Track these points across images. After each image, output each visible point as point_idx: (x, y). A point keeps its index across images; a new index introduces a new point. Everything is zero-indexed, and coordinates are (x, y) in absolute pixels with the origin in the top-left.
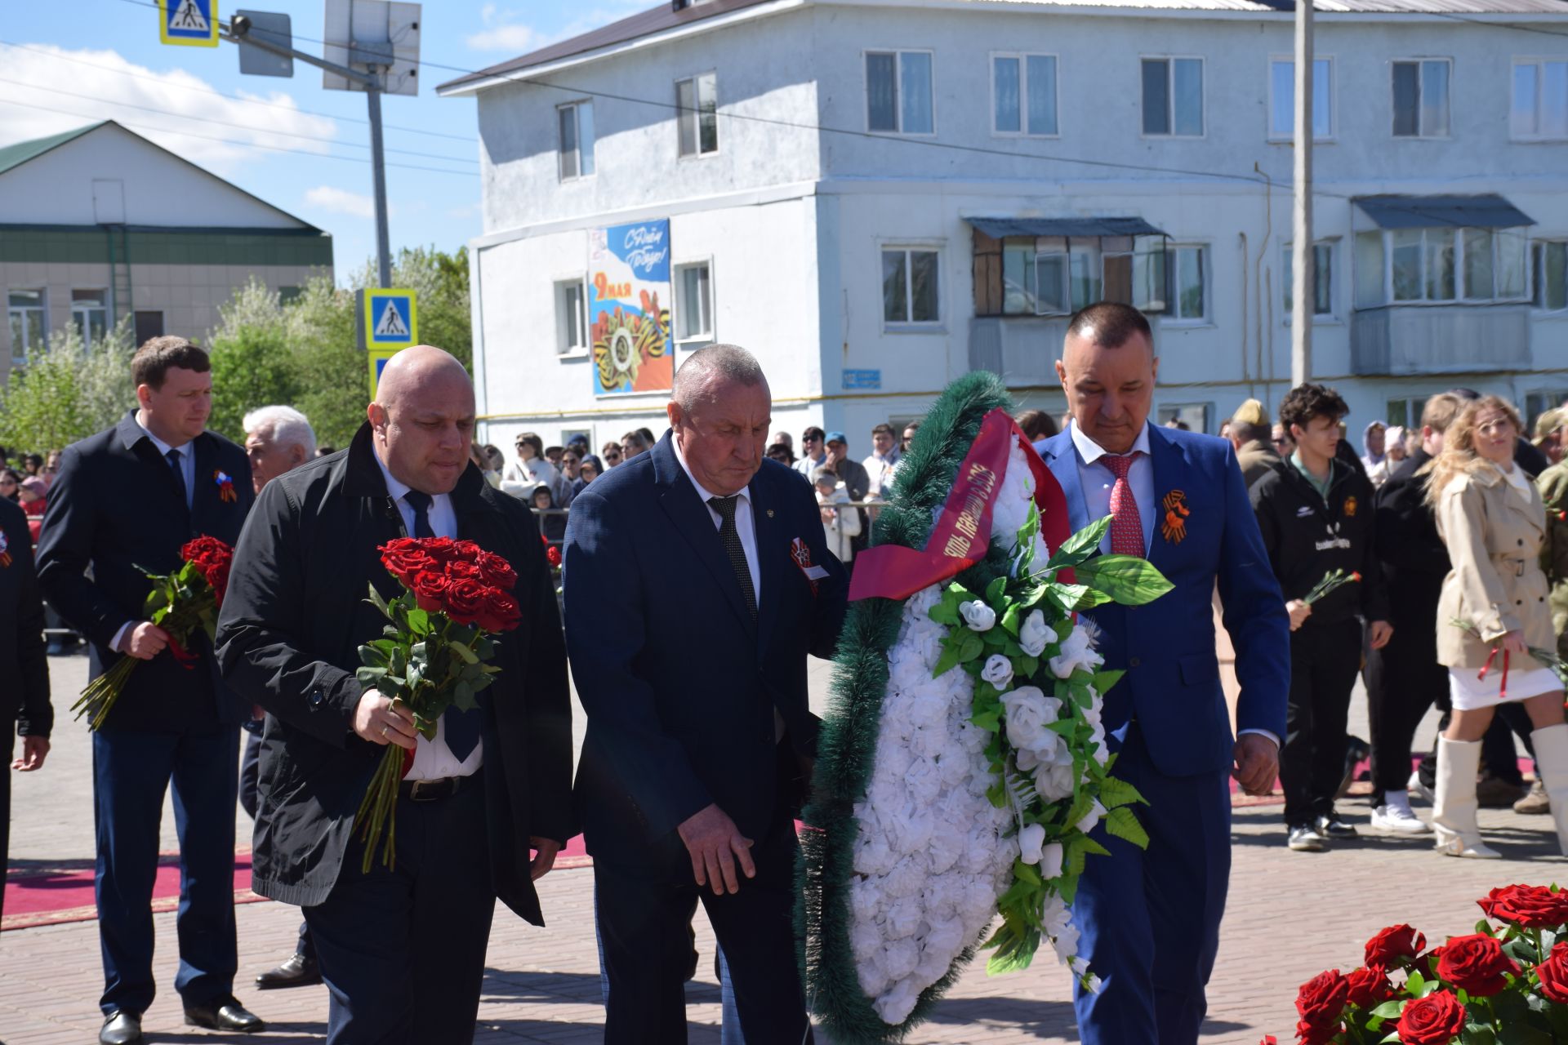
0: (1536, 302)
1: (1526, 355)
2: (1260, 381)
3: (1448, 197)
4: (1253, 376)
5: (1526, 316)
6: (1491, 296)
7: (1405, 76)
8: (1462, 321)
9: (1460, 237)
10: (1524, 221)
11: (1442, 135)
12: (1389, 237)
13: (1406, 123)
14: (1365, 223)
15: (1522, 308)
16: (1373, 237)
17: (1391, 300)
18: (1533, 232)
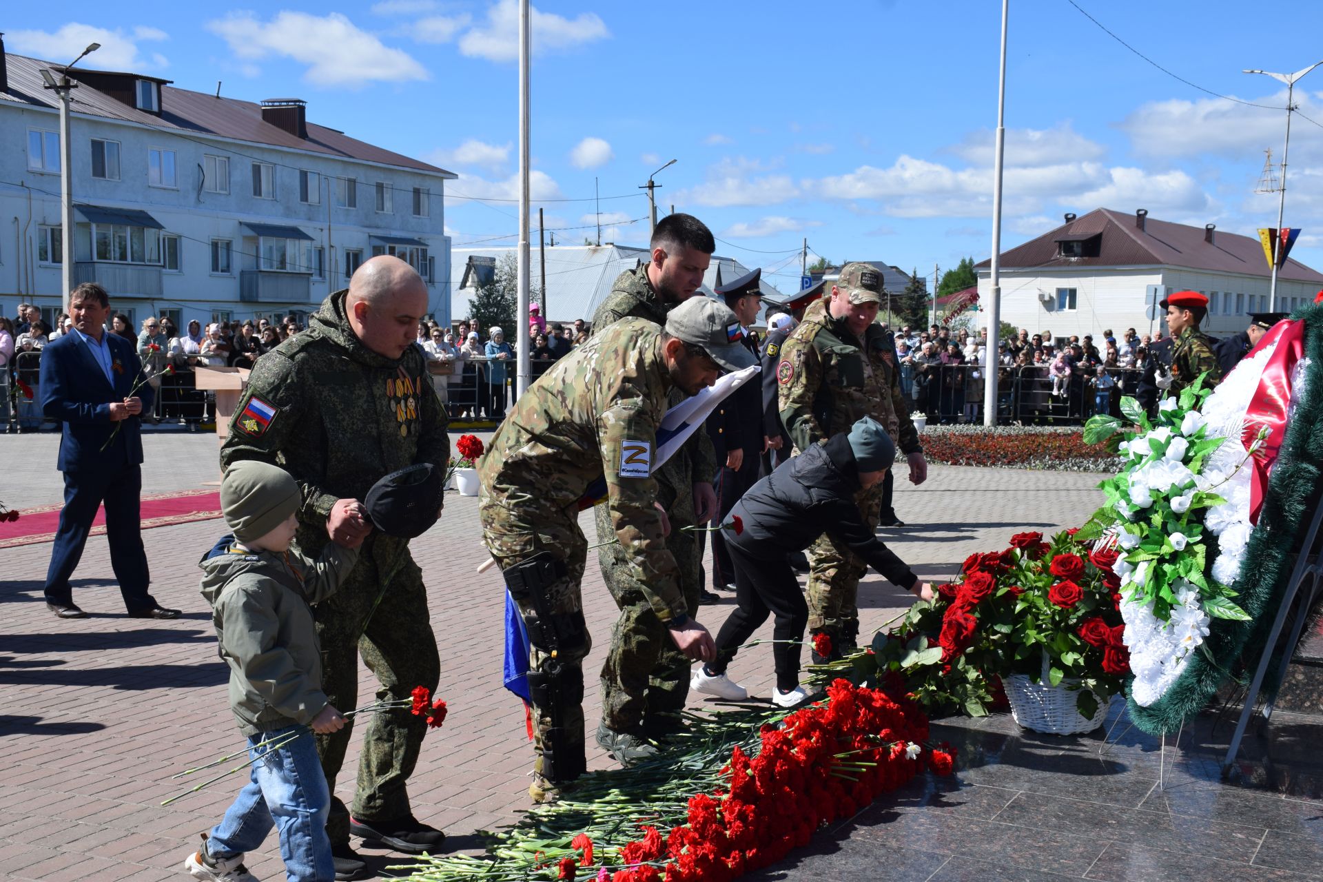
0: (164, 267)
1: (161, 291)
2: (28, 295)
3: (121, 210)
4: (24, 293)
5: (160, 272)
6: (144, 261)
7: (98, 147)
8: (130, 273)
9: (129, 229)
10: (160, 227)
11: (116, 179)
12: (94, 226)
13: (99, 169)
14: (80, 217)
15: (158, 268)
16: (86, 226)
17: (95, 259)
18: (162, 233)
